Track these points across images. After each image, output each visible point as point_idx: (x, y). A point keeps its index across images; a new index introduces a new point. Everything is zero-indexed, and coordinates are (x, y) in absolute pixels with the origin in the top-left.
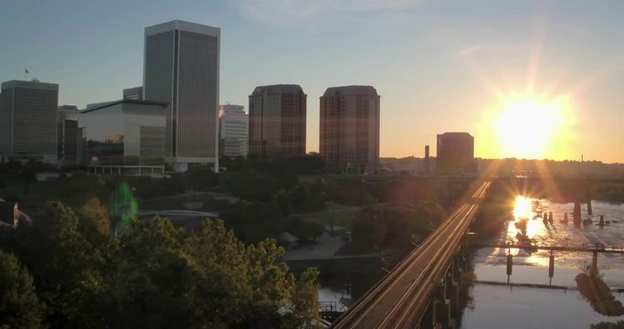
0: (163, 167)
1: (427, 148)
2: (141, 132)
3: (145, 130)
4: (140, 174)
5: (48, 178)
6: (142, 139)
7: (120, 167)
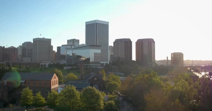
0: (100, 65)
1: (167, 57)
2: (94, 55)
3: (95, 54)
4: (94, 67)
5: (67, 68)
6: (94, 56)
7: (88, 65)
